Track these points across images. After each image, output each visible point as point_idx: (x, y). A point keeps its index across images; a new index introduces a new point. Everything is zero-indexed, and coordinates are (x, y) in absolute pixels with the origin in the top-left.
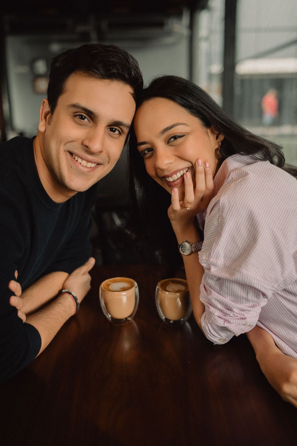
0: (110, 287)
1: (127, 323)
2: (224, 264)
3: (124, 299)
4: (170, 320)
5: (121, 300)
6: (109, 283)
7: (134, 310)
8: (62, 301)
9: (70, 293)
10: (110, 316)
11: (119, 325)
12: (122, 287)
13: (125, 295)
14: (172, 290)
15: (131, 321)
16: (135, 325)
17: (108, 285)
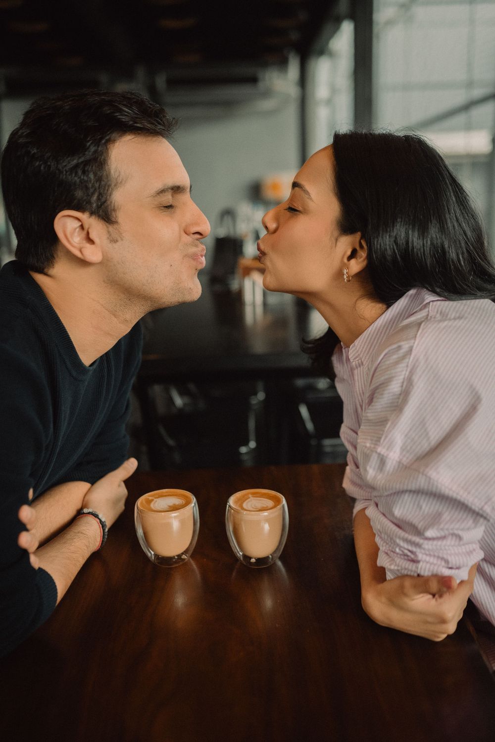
0: (152, 505)
1: (181, 563)
2: (398, 460)
3: (176, 524)
4: (250, 558)
5: (169, 526)
6: (150, 498)
7: (191, 543)
8: (84, 530)
9: (96, 516)
10: (153, 553)
11: (167, 567)
12: (171, 504)
13: (175, 517)
14: (253, 508)
15: (186, 560)
16: (195, 566)
17: (149, 502)
